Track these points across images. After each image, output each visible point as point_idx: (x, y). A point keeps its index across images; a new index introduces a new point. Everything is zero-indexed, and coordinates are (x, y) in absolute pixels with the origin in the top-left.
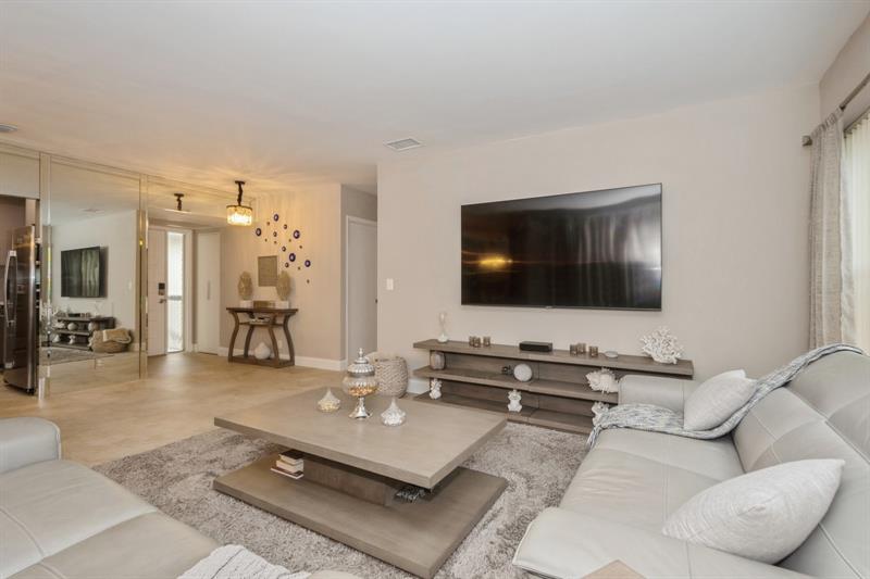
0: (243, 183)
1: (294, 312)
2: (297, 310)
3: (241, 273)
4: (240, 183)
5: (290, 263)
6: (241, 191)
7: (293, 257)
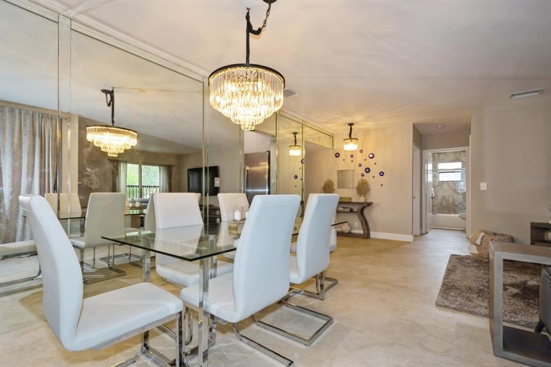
0: (353, 124)
1: (370, 204)
2: (372, 203)
3: (326, 180)
4: (351, 125)
5: (365, 173)
6: (351, 129)
7: (368, 170)
